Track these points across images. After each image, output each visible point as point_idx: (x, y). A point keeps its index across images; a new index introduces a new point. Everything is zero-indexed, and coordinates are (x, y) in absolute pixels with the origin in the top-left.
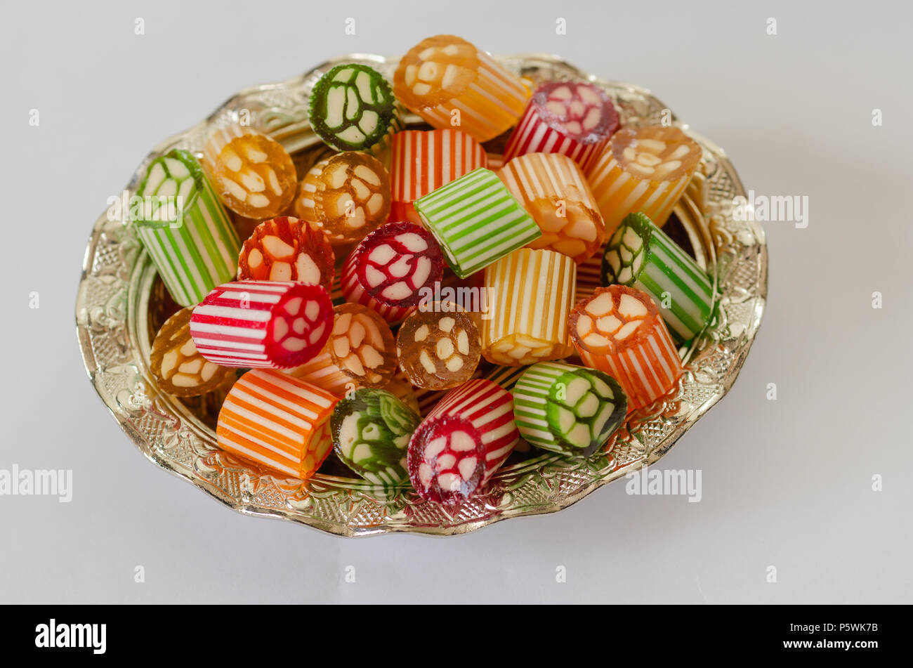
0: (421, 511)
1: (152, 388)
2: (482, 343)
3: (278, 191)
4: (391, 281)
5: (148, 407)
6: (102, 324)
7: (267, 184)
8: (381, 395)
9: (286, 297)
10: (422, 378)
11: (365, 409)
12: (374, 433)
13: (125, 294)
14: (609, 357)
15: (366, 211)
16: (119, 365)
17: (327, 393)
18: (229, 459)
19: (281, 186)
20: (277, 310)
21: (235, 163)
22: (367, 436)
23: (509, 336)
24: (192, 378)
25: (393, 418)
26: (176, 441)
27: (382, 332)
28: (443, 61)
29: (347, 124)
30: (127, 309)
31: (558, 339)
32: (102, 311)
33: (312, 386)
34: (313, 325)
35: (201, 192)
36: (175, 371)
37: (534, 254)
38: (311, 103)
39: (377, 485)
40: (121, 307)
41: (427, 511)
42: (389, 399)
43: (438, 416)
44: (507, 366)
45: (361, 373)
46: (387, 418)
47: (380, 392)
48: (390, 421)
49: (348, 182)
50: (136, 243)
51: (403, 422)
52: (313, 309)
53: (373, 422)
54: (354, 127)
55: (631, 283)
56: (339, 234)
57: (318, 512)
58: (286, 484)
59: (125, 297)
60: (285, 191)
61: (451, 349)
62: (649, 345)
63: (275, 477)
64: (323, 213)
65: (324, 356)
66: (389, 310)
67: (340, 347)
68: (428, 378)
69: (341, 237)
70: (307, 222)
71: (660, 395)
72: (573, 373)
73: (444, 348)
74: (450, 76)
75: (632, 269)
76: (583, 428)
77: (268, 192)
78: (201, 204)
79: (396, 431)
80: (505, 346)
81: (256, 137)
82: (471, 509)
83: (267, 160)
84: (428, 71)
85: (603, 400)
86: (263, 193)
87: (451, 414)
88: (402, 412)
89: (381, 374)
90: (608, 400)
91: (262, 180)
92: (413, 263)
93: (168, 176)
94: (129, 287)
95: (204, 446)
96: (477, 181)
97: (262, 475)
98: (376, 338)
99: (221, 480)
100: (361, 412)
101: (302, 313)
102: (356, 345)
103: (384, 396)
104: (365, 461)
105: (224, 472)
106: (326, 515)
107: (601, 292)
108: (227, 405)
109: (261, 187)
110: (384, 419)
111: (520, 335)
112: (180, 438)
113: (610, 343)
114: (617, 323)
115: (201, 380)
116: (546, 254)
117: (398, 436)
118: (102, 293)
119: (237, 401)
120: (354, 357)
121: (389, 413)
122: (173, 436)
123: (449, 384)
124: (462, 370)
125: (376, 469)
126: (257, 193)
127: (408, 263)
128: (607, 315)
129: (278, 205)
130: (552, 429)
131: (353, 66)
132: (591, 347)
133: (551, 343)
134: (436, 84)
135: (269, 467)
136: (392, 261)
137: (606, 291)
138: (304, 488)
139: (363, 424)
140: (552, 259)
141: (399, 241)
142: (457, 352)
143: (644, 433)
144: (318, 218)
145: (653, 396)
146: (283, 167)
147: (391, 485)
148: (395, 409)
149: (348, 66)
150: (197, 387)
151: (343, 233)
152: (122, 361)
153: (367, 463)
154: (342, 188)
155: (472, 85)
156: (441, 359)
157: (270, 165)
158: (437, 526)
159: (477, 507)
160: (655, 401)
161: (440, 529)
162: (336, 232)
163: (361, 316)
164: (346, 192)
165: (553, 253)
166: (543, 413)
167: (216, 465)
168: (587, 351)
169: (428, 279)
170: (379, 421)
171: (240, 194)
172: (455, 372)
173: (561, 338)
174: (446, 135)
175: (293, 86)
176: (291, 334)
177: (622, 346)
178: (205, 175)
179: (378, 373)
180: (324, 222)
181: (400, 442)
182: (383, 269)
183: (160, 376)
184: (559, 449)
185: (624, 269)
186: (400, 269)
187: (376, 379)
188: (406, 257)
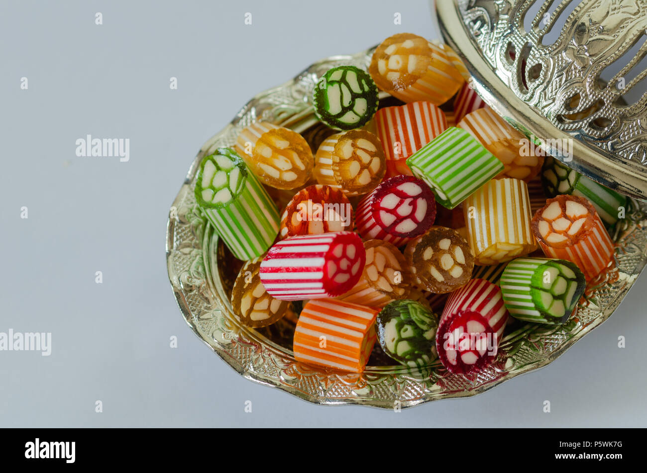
0: (450, 381)
1: (235, 324)
2: (473, 253)
3: (302, 167)
4: (400, 219)
5: (237, 339)
6: (191, 284)
7: (293, 163)
8: (409, 303)
9: (332, 246)
10: (436, 286)
11: (399, 316)
12: (409, 332)
13: (201, 259)
14: (568, 249)
15: (370, 171)
16: (208, 312)
17: (367, 308)
18: (303, 367)
19: (303, 163)
20: (328, 256)
21: (267, 152)
22: (404, 335)
23: (493, 245)
24: (264, 313)
25: (420, 319)
26: (262, 360)
27: (397, 257)
28: (405, 53)
29: (345, 110)
30: (204, 269)
31: (527, 242)
32: (188, 275)
33: (354, 305)
34: (352, 262)
35: (247, 177)
36: (251, 310)
37: (498, 183)
38: (316, 99)
39: (412, 368)
40: (200, 269)
41: (454, 381)
42: (414, 305)
43: (455, 312)
44: (488, 266)
45: (390, 290)
46: (417, 320)
47: (407, 302)
48: (418, 321)
49: (354, 153)
50: (201, 220)
51: (427, 320)
52: (351, 251)
53: (407, 324)
54: (351, 112)
55: (570, 192)
56: (354, 191)
57: (376, 395)
58: (348, 378)
59: (201, 262)
60: (306, 167)
61: (451, 262)
62: (595, 235)
63: (339, 375)
64: (340, 178)
65: (363, 282)
66: (400, 241)
67: (372, 273)
68: (440, 285)
69: (356, 193)
70: (329, 187)
71: (602, 269)
72: (545, 264)
73: (446, 261)
74: (413, 63)
75: (569, 181)
76: (559, 303)
77: (294, 169)
78: (249, 185)
79: (424, 327)
80: (490, 252)
81: (278, 130)
82: (485, 374)
83: (289, 146)
84: (395, 62)
85: (569, 280)
86: (292, 170)
87: (464, 308)
88: (426, 313)
89: (403, 288)
90: (572, 280)
91: (289, 161)
92: (413, 204)
93: (218, 169)
94: (202, 253)
95: (283, 361)
96: (453, 137)
97: (328, 374)
98: (394, 262)
99: (301, 384)
100: (397, 318)
101: (344, 255)
102: (381, 270)
103: (410, 304)
104: (406, 354)
105: (302, 378)
106: (382, 396)
107: (551, 202)
108: (299, 329)
109: (289, 166)
110: (414, 320)
111: (500, 243)
112: (263, 357)
113: (566, 238)
114: (567, 223)
115: (270, 313)
116: (507, 181)
117: (426, 331)
118: (185, 261)
119: (305, 326)
120: (382, 279)
121: (417, 315)
122: (258, 357)
123: (455, 287)
124: (463, 276)
125: (414, 357)
126: (287, 171)
127: (410, 204)
128: (558, 218)
129: (304, 177)
130: (538, 308)
131: (341, 68)
132: (553, 243)
133: (523, 245)
134: (404, 70)
135: (332, 368)
136: (398, 206)
137: (554, 201)
138: (362, 379)
139: (400, 326)
140: (512, 184)
141: (401, 190)
142: (456, 263)
143: (597, 298)
144: (338, 182)
145: (598, 270)
146: (301, 149)
147: (423, 366)
148: (420, 312)
149: (338, 68)
150: (269, 319)
151: (357, 190)
152: (209, 308)
153: (408, 354)
154: (351, 157)
155: (430, 67)
156: (446, 269)
157: (293, 149)
158: (463, 390)
159: (489, 372)
160: (600, 273)
161: (466, 392)
162: (352, 190)
163: (380, 248)
164: (354, 160)
165: (512, 179)
166: (530, 297)
167: (295, 373)
168: (551, 246)
169: (426, 214)
170: (411, 322)
171: (275, 174)
172: (458, 278)
173: (529, 240)
174: (416, 106)
175: (290, 87)
176: (339, 271)
177: (576, 239)
178: (247, 164)
179: (402, 288)
180: (342, 184)
181: (428, 335)
182: (393, 212)
183: (240, 315)
184: (545, 321)
185: (561, 182)
186: (405, 210)
187: (401, 292)
188: (408, 201)
